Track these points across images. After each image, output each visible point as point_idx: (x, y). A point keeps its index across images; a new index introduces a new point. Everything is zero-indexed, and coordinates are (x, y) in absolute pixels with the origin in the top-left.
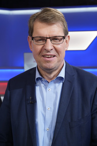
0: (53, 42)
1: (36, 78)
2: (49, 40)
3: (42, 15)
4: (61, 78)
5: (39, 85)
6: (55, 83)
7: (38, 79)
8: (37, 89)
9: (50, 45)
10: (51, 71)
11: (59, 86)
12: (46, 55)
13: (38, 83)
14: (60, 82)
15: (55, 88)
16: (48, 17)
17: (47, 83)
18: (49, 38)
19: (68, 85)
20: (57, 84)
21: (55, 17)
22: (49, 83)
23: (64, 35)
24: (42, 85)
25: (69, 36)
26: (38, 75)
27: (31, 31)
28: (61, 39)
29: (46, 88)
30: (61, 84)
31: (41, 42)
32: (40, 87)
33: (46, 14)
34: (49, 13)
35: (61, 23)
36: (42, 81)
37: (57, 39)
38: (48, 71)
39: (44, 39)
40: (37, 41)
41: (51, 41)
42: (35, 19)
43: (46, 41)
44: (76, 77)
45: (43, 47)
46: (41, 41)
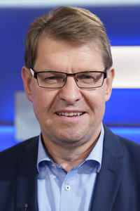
0: (81, 83)
1: (38, 162)
2: (71, 79)
3: (57, 22)
5: (44, 178)
6: (80, 173)
7: (43, 164)
8: (41, 185)
9: (73, 90)
10: (73, 145)
11: (89, 180)
12: (65, 111)
13: (42, 173)
14: (91, 172)
15: (81, 184)
16: (72, 30)
17: (63, 174)
18: (73, 75)
19: (107, 176)
20: (85, 177)
21: (86, 28)
22: (66, 172)
23: (102, 69)
24: (52, 177)
25: (113, 71)
26: (42, 156)
27: (31, 57)
28: (98, 78)
29: (60, 185)
30: (94, 175)
31: (55, 83)
32: (48, 181)
33: (66, 21)
34: (73, 19)
35: (98, 41)
36: (51, 168)
37: (88, 77)
39: (61, 77)
40: (45, 80)
41: (76, 80)
42: (40, 31)
43: (65, 81)
44: (125, 161)
45: (58, 94)
46: (55, 81)
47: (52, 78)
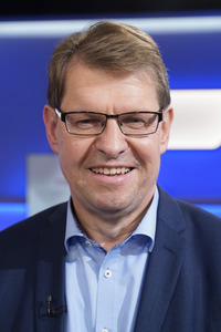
0: (126, 128)
1: (67, 237)
2: (113, 123)
3: (94, 44)
4: (144, 240)
5: (75, 260)
6: (125, 253)
7: (74, 241)
8: (71, 270)
9: (115, 139)
10: (117, 215)
11: (138, 263)
12: (103, 167)
13: (73, 254)
14: (141, 252)
15: (126, 268)
16: (114, 53)
17: (101, 254)
18: (116, 117)
19: (163, 257)
20: (131, 259)
21: (133, 52)
22: (105, 252)
23: (157, 109)
24: (87, 259)
25: (171, 111)
26: (72, 230)
27: (56, 93)
28: (151, 121)
29: (97, 270)
30: (144, 256)
31: (90, 129)
32: (81, 264)
33: (106, 41)
34: (116, 38)
35: (151, 69)
36: (84, 246)
37: (136, 121)
38: (109, 216)
39: (98, 119)
40: (77, 123)
41: (120, 124)
42: (69, 55)
43: (105, 125)
45: (94, 142)
46: (89, 125)
47: (86, 121)
